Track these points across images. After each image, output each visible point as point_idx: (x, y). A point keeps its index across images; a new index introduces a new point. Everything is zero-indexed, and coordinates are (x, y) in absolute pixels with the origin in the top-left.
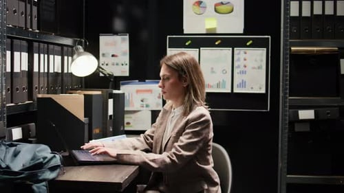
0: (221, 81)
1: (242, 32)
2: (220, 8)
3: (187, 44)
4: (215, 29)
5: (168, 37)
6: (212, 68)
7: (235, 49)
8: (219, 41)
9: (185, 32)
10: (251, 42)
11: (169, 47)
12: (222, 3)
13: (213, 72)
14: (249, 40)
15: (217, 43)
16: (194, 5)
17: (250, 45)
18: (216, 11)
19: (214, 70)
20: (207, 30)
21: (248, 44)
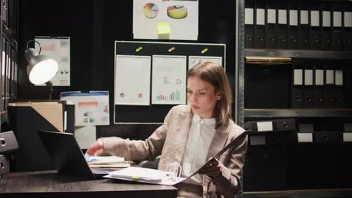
0: (175, 92)
1: (196, 39)
2: (173, 12)
3: (137, 50)
4: (168, 35)
5: (116, 42)
6: (166, 78)
7: (190, 57)
8: (173, 48)
9: (135, 37)
10: (206, 50)
11: (117, 54)
12: (175, 7)
13: (166, 81)
14: (204, 47)
15: (170, 50)
16: (145, 7)
17: (205, 53)
18: (168, 15)
19: (168, 80)
20: (159, 35)
21: (203, 52)
